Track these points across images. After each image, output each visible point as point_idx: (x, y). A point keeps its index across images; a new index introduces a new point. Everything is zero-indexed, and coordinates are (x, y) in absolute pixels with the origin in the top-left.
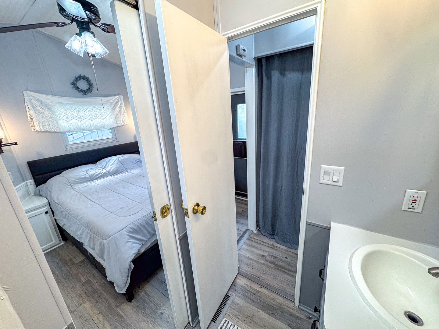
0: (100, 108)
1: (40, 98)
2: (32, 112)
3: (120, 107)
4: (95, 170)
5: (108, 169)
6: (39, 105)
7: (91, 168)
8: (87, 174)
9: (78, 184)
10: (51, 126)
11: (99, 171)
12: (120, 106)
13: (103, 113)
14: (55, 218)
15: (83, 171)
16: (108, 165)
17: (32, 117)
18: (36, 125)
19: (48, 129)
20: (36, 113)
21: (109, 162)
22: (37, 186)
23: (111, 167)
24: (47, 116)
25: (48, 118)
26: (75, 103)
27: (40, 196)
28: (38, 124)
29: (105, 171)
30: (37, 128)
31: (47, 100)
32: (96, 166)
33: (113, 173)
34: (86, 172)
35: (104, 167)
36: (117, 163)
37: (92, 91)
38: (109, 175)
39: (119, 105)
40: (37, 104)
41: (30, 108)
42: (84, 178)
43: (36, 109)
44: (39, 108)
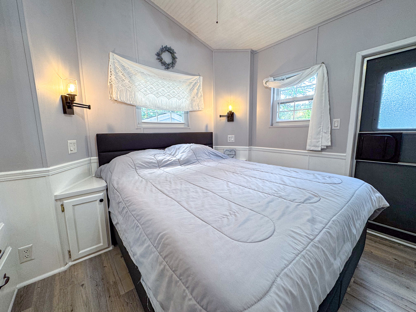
0: (178, 86)
1: (124, 64)
2: (113, 77)
3: (198, 90)
4: (164, 155)
5: (178, 157)
6: (122, 71)
7: (160, 153)
8: (155, 159)
9: (143, 168)
10: (128, 97)
11: (168, 158)
12: (198, 88)
13: (181, 93)
14: (110, 210)
15: (151, 154)
16: (179, 152)
17: (112, 83)
18: (114, 92)
19: (124, 100)
20: (117, 79)
21: (179, 149)
22: (100, 165)
23: (182, 155)
24: (127, 84)
25: (127, 87)
26: (156, 75)
27: (101, 178)
28: (116, 91)
29: (174, 159)
30: (114, 96)
31: (130, 67)
32: (165, 152)
33: (184, 162)
34: (154, 156)
35: (174, 154)
36: (189, 151)
37: (174, 67)
38: (178, 164)
39: (198, 86)
40: (120, 69)
41: (113, 72)
42: (152, 163)
43: (118, 75)
44: (120, 74)
